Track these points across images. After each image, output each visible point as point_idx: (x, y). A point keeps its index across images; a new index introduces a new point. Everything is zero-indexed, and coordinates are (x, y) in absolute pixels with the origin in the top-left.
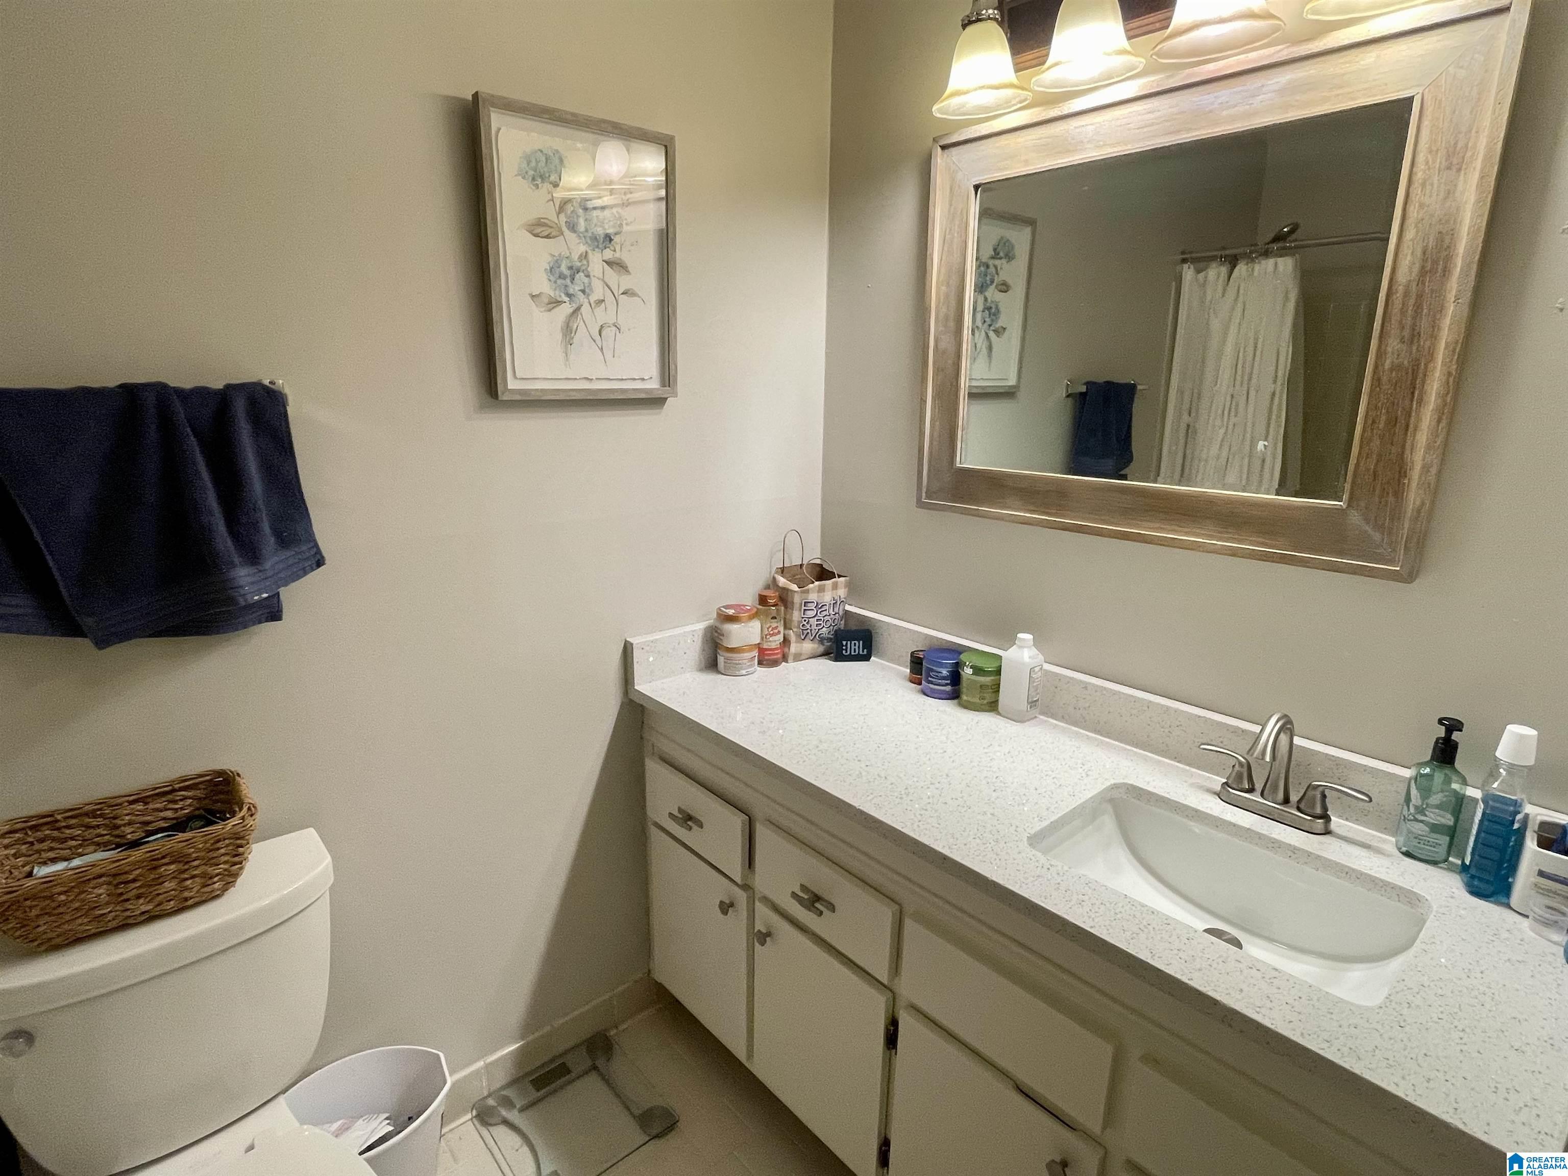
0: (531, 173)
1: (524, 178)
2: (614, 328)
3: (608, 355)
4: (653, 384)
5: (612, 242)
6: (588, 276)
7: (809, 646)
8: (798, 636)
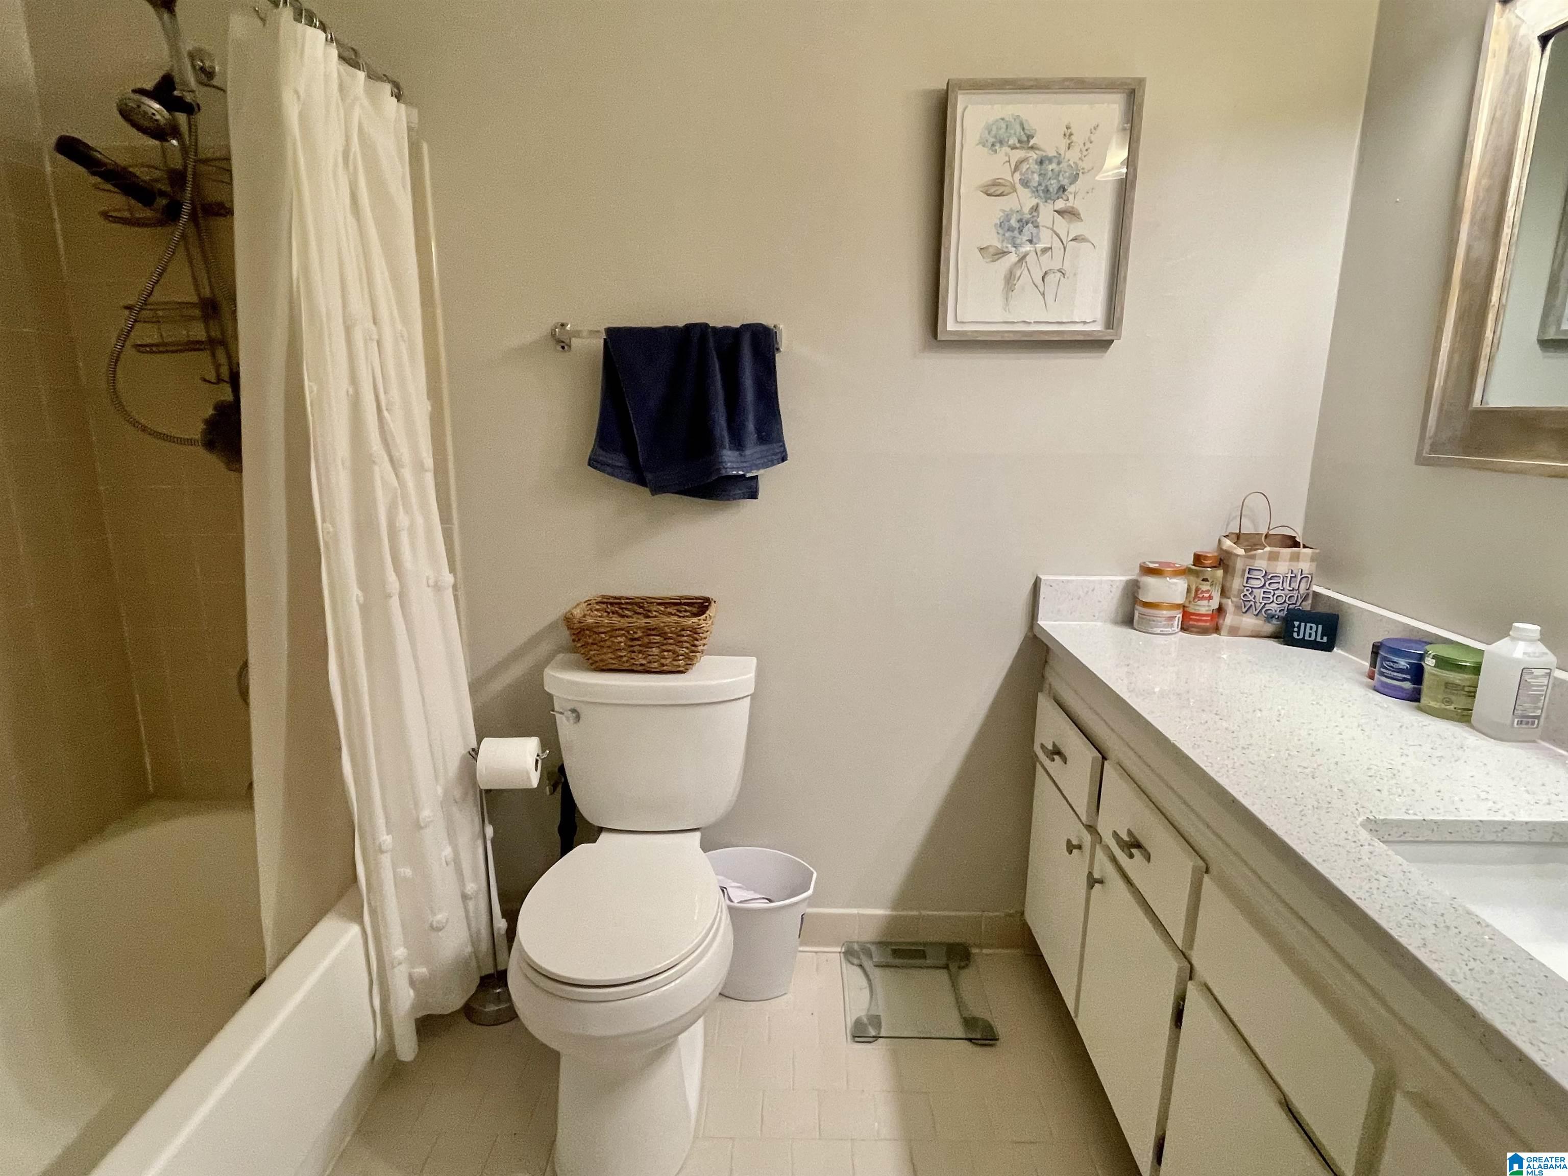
0: (992, 140)
1: (984, 146)
2: (1059, 274)
3: (1050, 297)
4: (1098, 327)
5: (1066, 193)
6: (1037, 227)
7: (1250, 621)
8: (1238, 607)
